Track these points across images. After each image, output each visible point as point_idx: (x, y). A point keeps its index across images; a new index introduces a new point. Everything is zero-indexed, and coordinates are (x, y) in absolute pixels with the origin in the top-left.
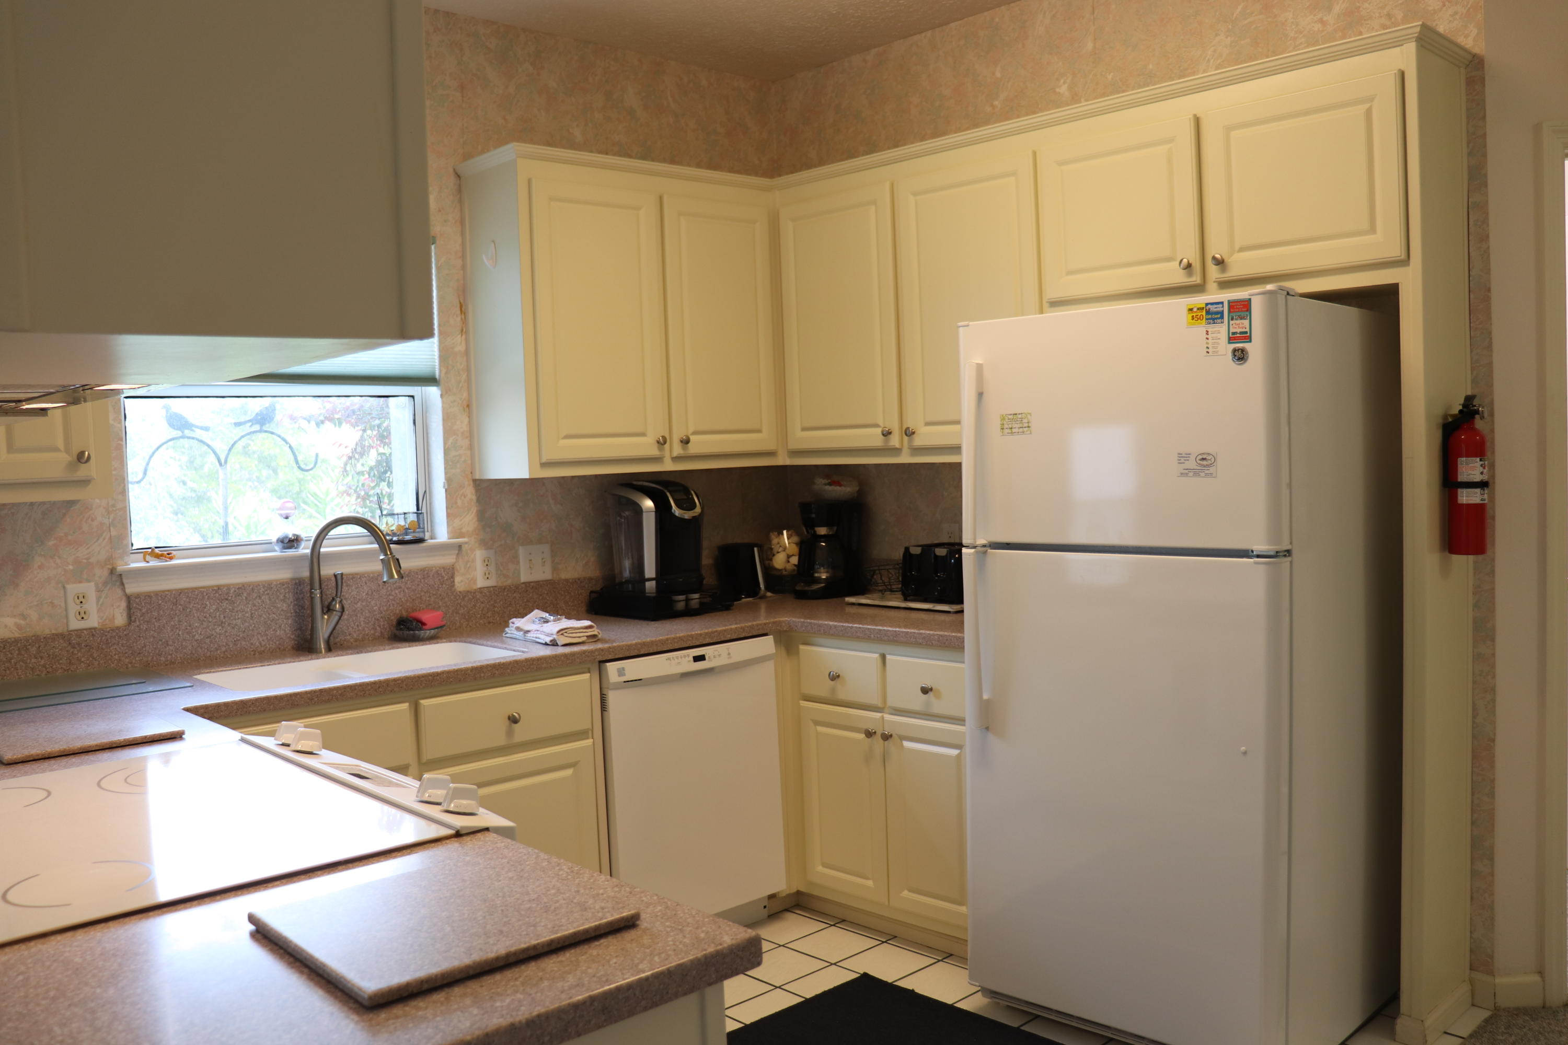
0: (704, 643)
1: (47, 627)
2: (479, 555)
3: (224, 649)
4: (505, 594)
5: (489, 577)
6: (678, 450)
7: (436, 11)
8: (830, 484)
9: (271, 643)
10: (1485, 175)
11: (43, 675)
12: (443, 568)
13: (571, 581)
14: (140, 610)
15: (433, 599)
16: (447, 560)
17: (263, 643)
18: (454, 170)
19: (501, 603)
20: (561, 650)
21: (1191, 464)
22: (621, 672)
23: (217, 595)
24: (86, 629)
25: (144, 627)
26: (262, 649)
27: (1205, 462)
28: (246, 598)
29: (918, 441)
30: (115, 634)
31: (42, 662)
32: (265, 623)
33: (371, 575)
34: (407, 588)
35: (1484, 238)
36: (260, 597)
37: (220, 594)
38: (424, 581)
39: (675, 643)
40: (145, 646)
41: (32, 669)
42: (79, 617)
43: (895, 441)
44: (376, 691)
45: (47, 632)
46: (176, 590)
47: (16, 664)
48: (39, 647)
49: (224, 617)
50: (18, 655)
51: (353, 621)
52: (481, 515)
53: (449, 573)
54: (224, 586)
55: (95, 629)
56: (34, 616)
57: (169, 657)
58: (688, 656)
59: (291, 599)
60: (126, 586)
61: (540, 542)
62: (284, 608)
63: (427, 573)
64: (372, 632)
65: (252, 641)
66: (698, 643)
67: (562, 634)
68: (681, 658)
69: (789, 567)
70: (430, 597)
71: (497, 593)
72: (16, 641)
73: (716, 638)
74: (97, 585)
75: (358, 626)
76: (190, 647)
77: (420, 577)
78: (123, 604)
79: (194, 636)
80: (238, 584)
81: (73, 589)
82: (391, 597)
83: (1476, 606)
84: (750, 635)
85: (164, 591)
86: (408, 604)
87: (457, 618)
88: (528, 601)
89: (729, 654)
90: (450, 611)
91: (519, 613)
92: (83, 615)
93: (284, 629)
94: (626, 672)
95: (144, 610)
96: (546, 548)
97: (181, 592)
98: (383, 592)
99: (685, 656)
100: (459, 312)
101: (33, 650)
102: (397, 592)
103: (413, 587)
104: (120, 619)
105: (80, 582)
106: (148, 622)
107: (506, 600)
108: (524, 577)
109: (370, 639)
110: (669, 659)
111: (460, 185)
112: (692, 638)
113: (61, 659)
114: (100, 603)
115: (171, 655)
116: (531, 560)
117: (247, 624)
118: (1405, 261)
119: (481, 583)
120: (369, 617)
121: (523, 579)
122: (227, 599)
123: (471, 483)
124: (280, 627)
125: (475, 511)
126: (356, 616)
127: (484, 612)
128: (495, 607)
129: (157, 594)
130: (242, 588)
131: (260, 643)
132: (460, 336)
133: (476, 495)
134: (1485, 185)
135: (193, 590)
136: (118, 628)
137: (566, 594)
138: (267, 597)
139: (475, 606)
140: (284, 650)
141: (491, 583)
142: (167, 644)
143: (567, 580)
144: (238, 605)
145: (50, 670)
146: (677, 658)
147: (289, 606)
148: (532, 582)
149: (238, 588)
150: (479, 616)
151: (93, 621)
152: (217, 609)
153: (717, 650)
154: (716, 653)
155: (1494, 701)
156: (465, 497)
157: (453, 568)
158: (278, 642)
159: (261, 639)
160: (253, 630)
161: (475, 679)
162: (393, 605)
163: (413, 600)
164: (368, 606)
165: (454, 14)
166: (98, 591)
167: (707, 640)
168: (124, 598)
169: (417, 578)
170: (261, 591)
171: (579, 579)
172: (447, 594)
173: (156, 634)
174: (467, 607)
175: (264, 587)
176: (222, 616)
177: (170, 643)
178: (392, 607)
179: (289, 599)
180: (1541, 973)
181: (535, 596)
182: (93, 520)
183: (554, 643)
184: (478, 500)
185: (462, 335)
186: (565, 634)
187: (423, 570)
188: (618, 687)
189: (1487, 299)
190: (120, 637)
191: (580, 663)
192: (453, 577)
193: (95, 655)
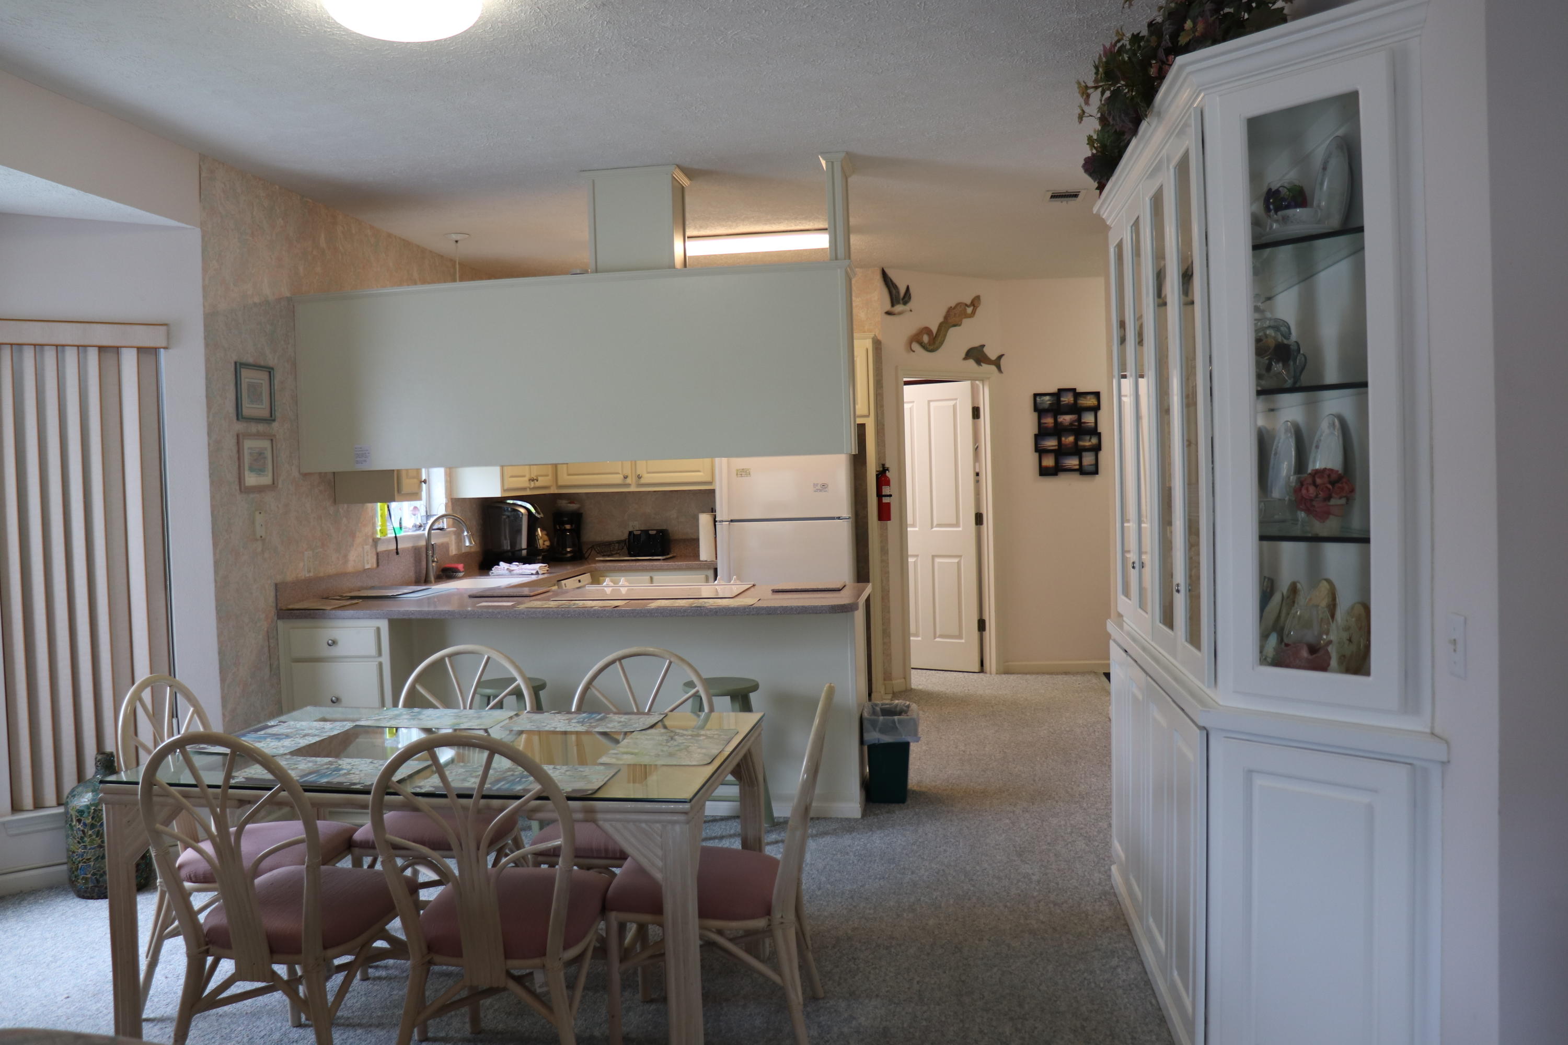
3: (399, 581)
8: (570, 503)
10: (882, 384)
14: (380, 560)
15: (444, 559)
20: (541, 577)
21: (819, 487)
27: (824, 486)
28: (404, 556)
29: (643, 481)
32: (408, 569)
35: (882, 406)
40: (382, 578)
43: (629, 481)
45: (360, 569)
49: (399, 565)
55: (370, 569)
59: (413, 557)
60: (378, 548)
62: (412, 562)
69: (545, 547)
74: (370, 547)
76: (392, 579)
78: (376, 557)
79: (392, 574)
81: (366, 548)
83: (881, 542)
85: (386, 551)
92: (368, 561)
97: (391, 551)
106: (382, 566)
114: (371, 556)
115: (388, 582)
117: (404, 569)
118: (868, 416)
122: (400, 556)
123: (450, 500)
129: (384, 552)
130: (404, 550)
133: (452, 506)
134: (882, 387)
136: (375, 569)
142: (387, 577)
144: (402, 559)
151: (370, 565)
152: (398, 561)
155: (889, 576)
156: (449, 507)
158: (411, 579)
159: (407, 577)
160: (406, 572)
166: (371, 550)
168: (376, 554)
172: (448, 557)
180: (905, 678)
182: (368, 513)
183: (537, 573)
184: (452, 509)
189: (883, 429)
190: (376, 573)
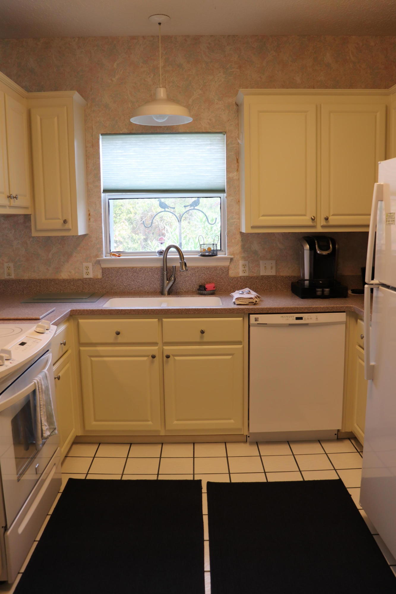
0: (304, 312)
1: (77, 276)
2: (241, 263)
3: (134, 290)
4: (252, 279)
5: (245, 272)
6: (324, 223)
7: (229, 36)
9: (152, 289)
11: (75, 292)
12: (224, 267)
13: (284, 277)
14: (106, 273)
15: (218, 279)
16: (227, 264)
17: (149, 289)
18: (236, 103)
19: (250, 283)
22: (256, 320)
23: (132, 270)
24: (88, 278)
25: (107, 279)
26: (148, 291)
28: (143, 272)
30: (97, 281)
31: (75, 288)
32: (150, 282)
33: (192, 267)
34: (208, 274)
36: (148, 272)
37: (133, 270)
38: (215, 271)
39: (287, 310)
40: (107, 286)
41: (72, 289)
42: (86, 274)
44: (143, 313)
45: (77, 278)
46: (118, 267)
47: (67, 287)
48: (74, 283)
49: (135, 278)
50: (68, 284)
51: (184, 284)
52: (243, 247)
53: (227, 269)
54: (135, 267)
55: (91, 278)
56: (73, 272)
57: (115, 290)
58: (293, 317)
59: (160, 274)
60: (101, 265)
61: (271, 259)
62: (157, 277)
63: (217, 269)
64: (192, 289)
65: (144, 288)
66: (301, 312)
67: (238, 300)
68: (289, 317)
70: (217, 278)
71: (248, 279)
72: (67, 280)
73: (311, 310)
74: (92, 264)
75: (186, 286)
76: (122, 288)
77: (213, 270)
78: (101, 271)
79: (124, 284)
80: (139, 267)
81: (85, 264)
82: (200, 277)
84: (332, 311)
85: (114, 268)
86: (207, 280)
87: (229, 287)
88: (262, 283)
89: (317, 318)
90: (226, 284)
91: (258, 288)
92: (88, 273)
93: (157, 285)
94: (259, 319)
95: (107, 274)
96: (274, 262)
97: (120, 268)
98: (197, 274)
99: (291, 317)
100: (236, 162)
101: (72, 283)
102: (203, 275)
103: (210, 274)
104: (100, 276)
105: (87, 262)
106: (108, 278)
107: (252, 282)
108: (262, 273)
109: (191, 292)
110: (283, 317)
111: (238, 109)
112: (298, 309)
113: (80, 287)
114: (94, 270)
115: (116, 290)
116: (265, 267)
117: (143, 282)
119: (241, 274)
120: (191, 284)
121: (261, 274)
122: (136, 272)
123: (239, 233)
124: (155, 284)
125: (240, 245)
126: (186, 282)
127: (241, 286)
128: (246, 284)
129: (111, 268)
130: (141, 269)
131: (147, 289)
132: (236, 172)
133: (241, 238)
135: (124, 268)
136: (98, 279)
137: (282, 282)
138: (151, 272)
139: (237, 283)
140: (156, 292)
141: (246, 274)
142: (114, 286)
143: (283, 276)
144: (140, 274)
145: (77, 291)
146: (287, 317)
147: (159, 276)
148: (265, 276)
149: (140, 269)
150: (239, 287)
151: (91, 276)
152: (132, 275)
153: (310, 316)
154: (309, 317)
156: (236, 239)
157: (228, 267)
158: (154, 290)
159: (148, 288)
160: (145, 284)
161: (186, 314)
162: (201, 280)
163: (210, 279)
164: (190, 279)
165: (237, 35)
166: (93, 266)
167: (306, 310)
168: (101, 269)
169: (212, 270)
170: (148, 270)
171: (289, 276)
172: (225, 277)
173: (110, 282)
174: (234, 284)
175: (150, 269)
176: (134, 278)
177: (116, 286)
178: (200, 281)
179: (159, 274)
181: (266, 282)
182: (92, 242)
183: (234, 303)
184: (242, 240)
185: (237, 172)
186: (239, 300)
187: (215, 267)
188: (255, 325)
190: (99, 282)
191: (237, 313)
192: (228, 271)
193: (91, 287)
